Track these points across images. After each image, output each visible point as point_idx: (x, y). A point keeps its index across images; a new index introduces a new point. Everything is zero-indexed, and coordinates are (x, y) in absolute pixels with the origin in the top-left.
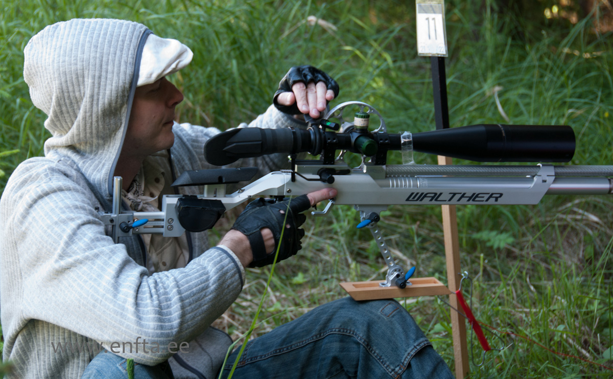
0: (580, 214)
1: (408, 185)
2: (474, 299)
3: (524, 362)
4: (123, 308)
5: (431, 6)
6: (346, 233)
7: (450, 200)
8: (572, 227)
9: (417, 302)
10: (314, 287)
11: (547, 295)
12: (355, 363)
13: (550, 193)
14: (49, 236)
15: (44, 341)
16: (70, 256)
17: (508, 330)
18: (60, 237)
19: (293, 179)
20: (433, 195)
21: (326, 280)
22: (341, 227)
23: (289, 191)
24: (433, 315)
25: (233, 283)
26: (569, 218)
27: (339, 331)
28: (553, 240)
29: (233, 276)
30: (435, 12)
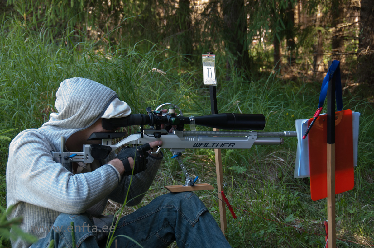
0: (276, 158)
1: (193, 140)
2: (229, 196)
3: (251, 223)
4: (61, 190)
5: (209, 63)
6: (171, 167)
7: (212, 146)
8: (272, 164)
9: (204, 198)
10: (156, 192)
11: (261, 194)
12: (175, 220)
13: (255, 144)
14: (27, 161)
15: (28, 213)
16: (36, 170)
17: (244, 209)
18: (31, 161)
19: (142, 136)
20: (205, 144)
21: (162, 188)
22: (169, 164)
23: (140, 142)
24: (211, 203)
25: (114, 178)
26: (271, 160)
27: (167, 206)
28: (264, 170)
29: (113, 175)
30: (211, 66)
